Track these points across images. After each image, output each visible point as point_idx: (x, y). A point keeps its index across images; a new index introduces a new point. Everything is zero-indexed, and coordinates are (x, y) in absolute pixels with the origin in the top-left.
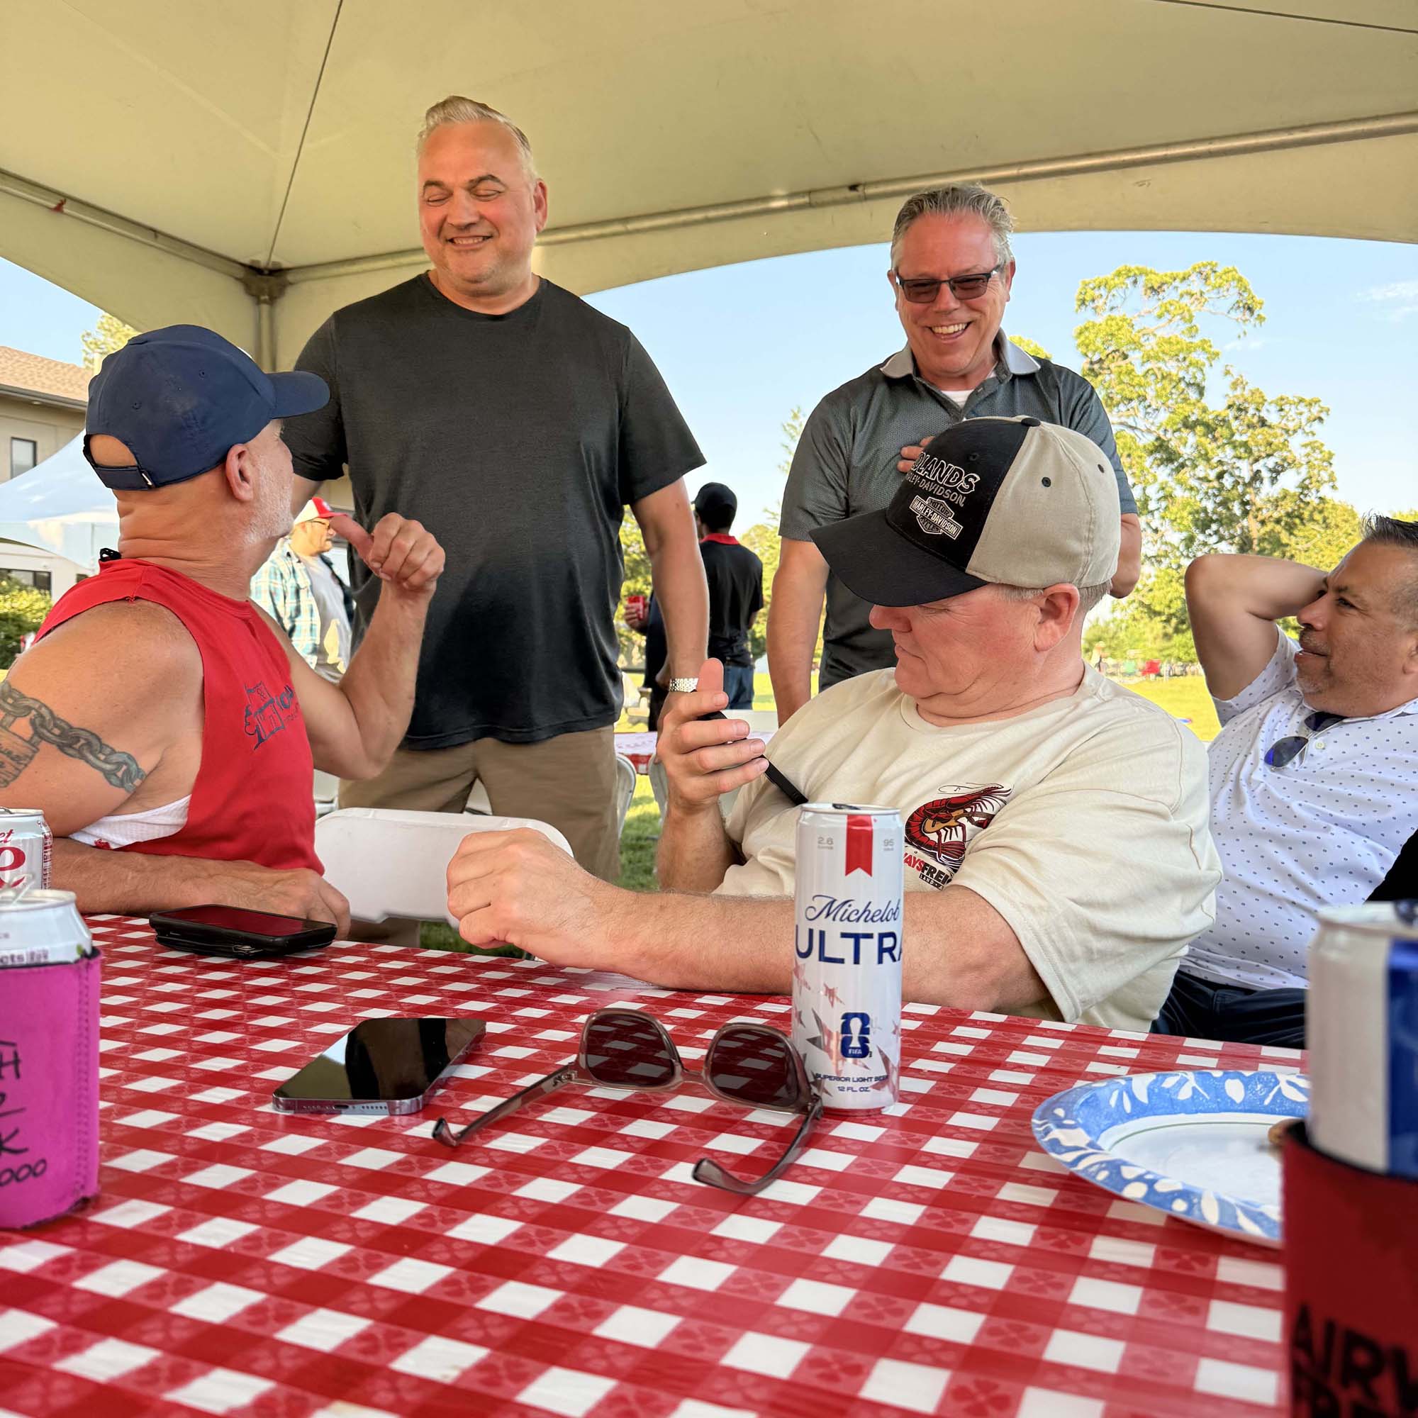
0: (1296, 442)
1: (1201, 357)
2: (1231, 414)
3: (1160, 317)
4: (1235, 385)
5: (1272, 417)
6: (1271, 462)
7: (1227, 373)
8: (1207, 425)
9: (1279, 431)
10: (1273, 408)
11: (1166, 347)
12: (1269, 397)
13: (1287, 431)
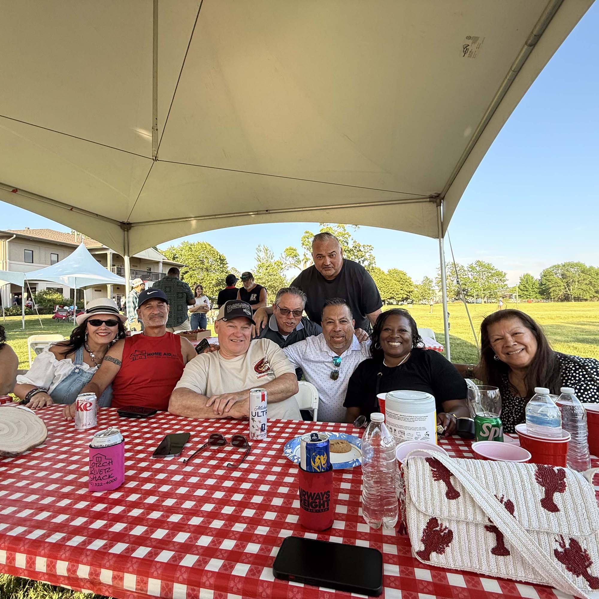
0: (367, 254)
1: (347, 236)
2: (354, 248)
3: (338, 227)
4: (354, 242)
5: (362, 249)
6: (362, 259)
7: (352, 239)
8: (349, 251)
9: (363, 252)
10: (362, 247)
11: (340, 234)
12: (362, 245)
13: (365, 252)
